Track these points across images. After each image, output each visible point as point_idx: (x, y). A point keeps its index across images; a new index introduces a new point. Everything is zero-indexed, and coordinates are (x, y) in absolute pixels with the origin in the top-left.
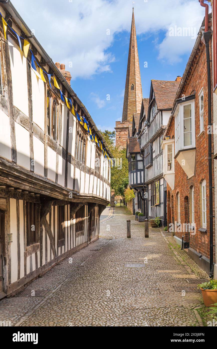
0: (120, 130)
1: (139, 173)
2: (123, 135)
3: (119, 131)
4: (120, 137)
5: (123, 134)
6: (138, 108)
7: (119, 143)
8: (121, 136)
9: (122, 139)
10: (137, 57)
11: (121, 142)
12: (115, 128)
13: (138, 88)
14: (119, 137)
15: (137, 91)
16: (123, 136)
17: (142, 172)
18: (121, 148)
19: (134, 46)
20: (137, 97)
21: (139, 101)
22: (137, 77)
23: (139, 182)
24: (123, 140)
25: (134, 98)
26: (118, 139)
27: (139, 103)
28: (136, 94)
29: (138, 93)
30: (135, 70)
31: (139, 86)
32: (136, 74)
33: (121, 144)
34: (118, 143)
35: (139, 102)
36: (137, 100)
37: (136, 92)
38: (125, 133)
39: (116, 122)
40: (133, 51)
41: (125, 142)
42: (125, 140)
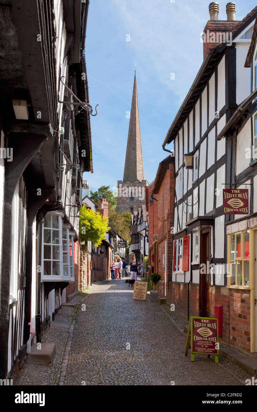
1: (136, 244)
7: (120, 201)
10: (138, 119)
13: (138, 148)
17: (138, 244)
19: (135, 108)
20: (137, 157)
21: (139, 161)
22: (137, 138)
23: (136, 249)
24: (123, 199)
25: (135, 158)
28: (137, 154)
29: (138, 154)
30: (137, 131)
31: (139, 147)
32: (137, 135)
33: (122, 202)
34: (119, 201)
36: (137, 161)
37: (137, 153)
39: (118, 181)
40: (134, 113)
41: (126, 200)
42: (126, 199)
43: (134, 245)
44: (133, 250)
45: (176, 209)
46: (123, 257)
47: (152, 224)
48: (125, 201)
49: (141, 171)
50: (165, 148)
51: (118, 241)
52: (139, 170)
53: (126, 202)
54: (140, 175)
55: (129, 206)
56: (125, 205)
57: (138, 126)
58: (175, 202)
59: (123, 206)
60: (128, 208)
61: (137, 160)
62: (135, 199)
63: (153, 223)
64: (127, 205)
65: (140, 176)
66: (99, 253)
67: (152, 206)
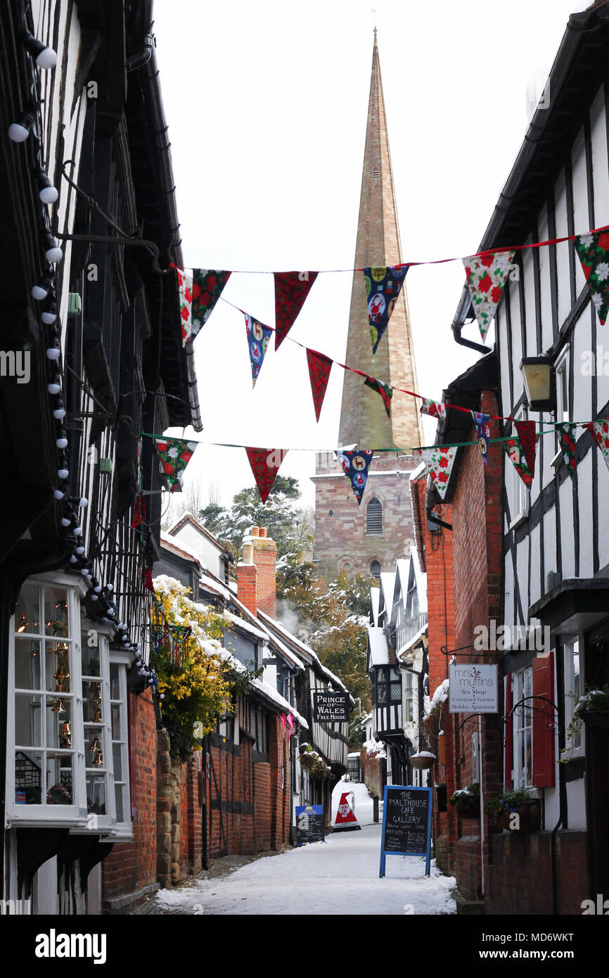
0: (332, 487)
2: (342, 506)
3: (329, 491)
4: (331, 513)
5: (340, 501)
6: (398, 401)
7: (327, 535)
8: (334, 511)
9: (338, 522)
10: (390, 209)
11: (337, 533)
12: (312, 479)
14: (328, 512)
15: (392, 337)
16: (342, 511)
17: (400, 707)
18: (337, 556)
19: (378, 167)
20: (393, 358)
21: (400, 374)
23: (393, 727)
24: (341, 526)
25: (381, 364)
26: (323, 519)
27: (403, 381)
28: (391, 348)
29: (395, 345)
30: (387, 256)
33: (336, 540)
34: (324, 534)
35: (402, 378)
36: (392, 373)
38: (350, 498)
39: (317, 454)
40: (376, 186)
41: (350, 532)
42: (352, 525)
43: (385, 709)
44: (380, 730)
45: (509, 557)
46: (339, 759)
47: (442, 623)
48: (347, 536)
49: (405, 412)
50: (462, 336)
51: (316, 694)
52: (400, 409)
53: (352, 539)
54: (405, 429)
55: (363, 554)
56: (347, 553)
57: (393, 238)
58: (505, 534)
59: (340, 553)
60: (360, 562)
61: (392, 368)
62: (389, 523)
63: (443, 618)
64: (355, 548)
65: (407, 434)
66: (236, 742)
67: (439, 553)
